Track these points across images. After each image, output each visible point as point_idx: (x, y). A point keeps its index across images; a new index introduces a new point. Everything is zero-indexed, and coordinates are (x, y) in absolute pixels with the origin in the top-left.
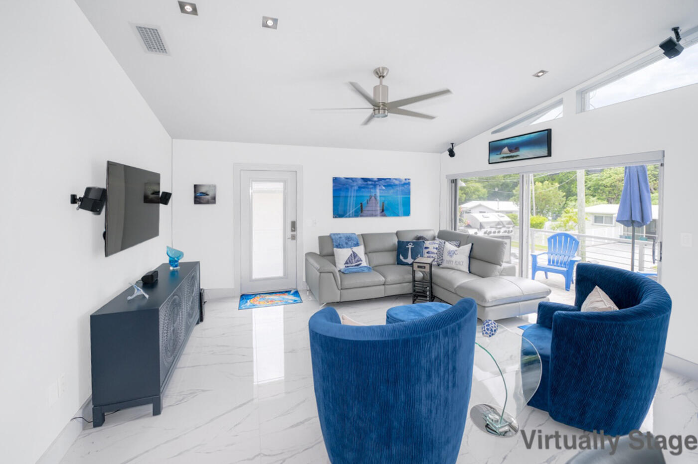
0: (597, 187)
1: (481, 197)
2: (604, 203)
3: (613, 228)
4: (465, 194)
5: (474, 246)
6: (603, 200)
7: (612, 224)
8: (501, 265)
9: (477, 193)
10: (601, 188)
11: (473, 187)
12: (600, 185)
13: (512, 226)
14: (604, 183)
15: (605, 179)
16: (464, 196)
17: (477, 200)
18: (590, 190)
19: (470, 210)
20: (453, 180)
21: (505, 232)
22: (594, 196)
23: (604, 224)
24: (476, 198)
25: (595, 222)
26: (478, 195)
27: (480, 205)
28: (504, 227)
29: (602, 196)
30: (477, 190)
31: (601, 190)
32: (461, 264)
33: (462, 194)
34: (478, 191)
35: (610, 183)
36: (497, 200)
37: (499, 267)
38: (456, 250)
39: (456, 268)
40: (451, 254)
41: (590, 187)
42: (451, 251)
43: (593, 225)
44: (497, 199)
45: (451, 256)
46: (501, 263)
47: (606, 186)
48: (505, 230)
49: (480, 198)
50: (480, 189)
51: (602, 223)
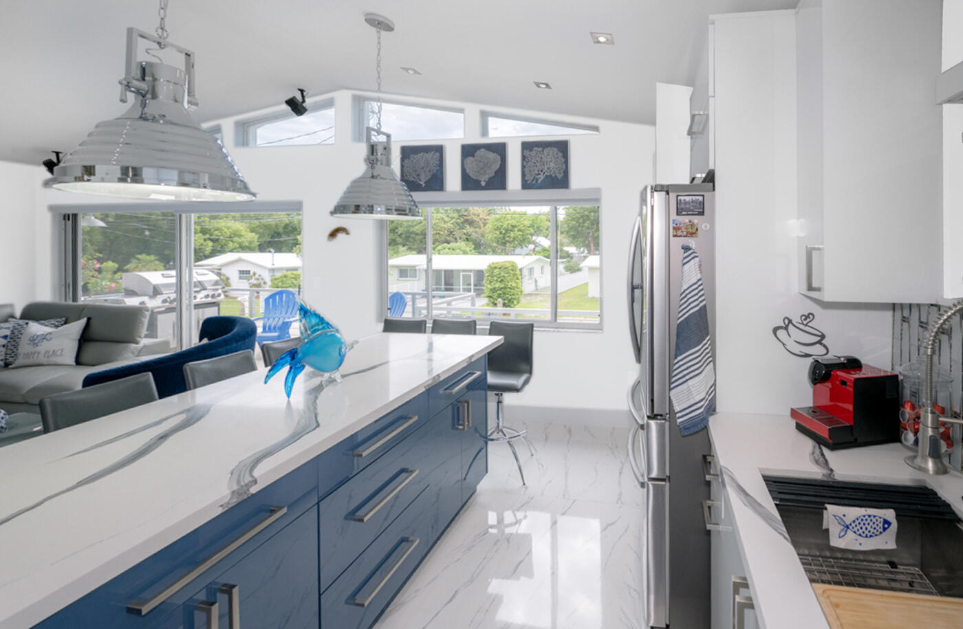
0: (408, 235)
1: (247, 247)
2: (413, 254)
3: (416, 282)
4: (212, 240)
5: (92, 321)
6: (414, 249)
7: (416, 277)
8: (137, 343)
9: (236, 239)
10: (412, 236)
11: (228, 228)
12: (411, 233)
13: (220, 287)
14: (415, 230)
15: (416, 225)
16: (210, 244)
17: (238, 252)
18: (401, 238)
19: (220, 270)
20: (69, 215)
21: (207, 296)
22: (404, 246)
23: (408, 279)
24: (235, 249)
25: (401, 277)
26: (239, 243)
27: (239, 260)
28: (205, 289)
29: (414, 245)
30: (236, 234)
31: (413, 238)
32: (58, 353)
33: (205, 240)
34: (240, 236)
35: (420, 230)
36: (270, 252)
37: (133, 345)
38: (50, 333)
39: (45, 363)
40: (34, 340)
41: (401, 234)
42: (38, 336)
43: (398, 280)
44: (272, 250)
45: (36, 345)
46: (138, 339)
47: (417, 234)
48: (206, 294)
49: (243, 248)
50: (243, 233)
51: (407, 277)
